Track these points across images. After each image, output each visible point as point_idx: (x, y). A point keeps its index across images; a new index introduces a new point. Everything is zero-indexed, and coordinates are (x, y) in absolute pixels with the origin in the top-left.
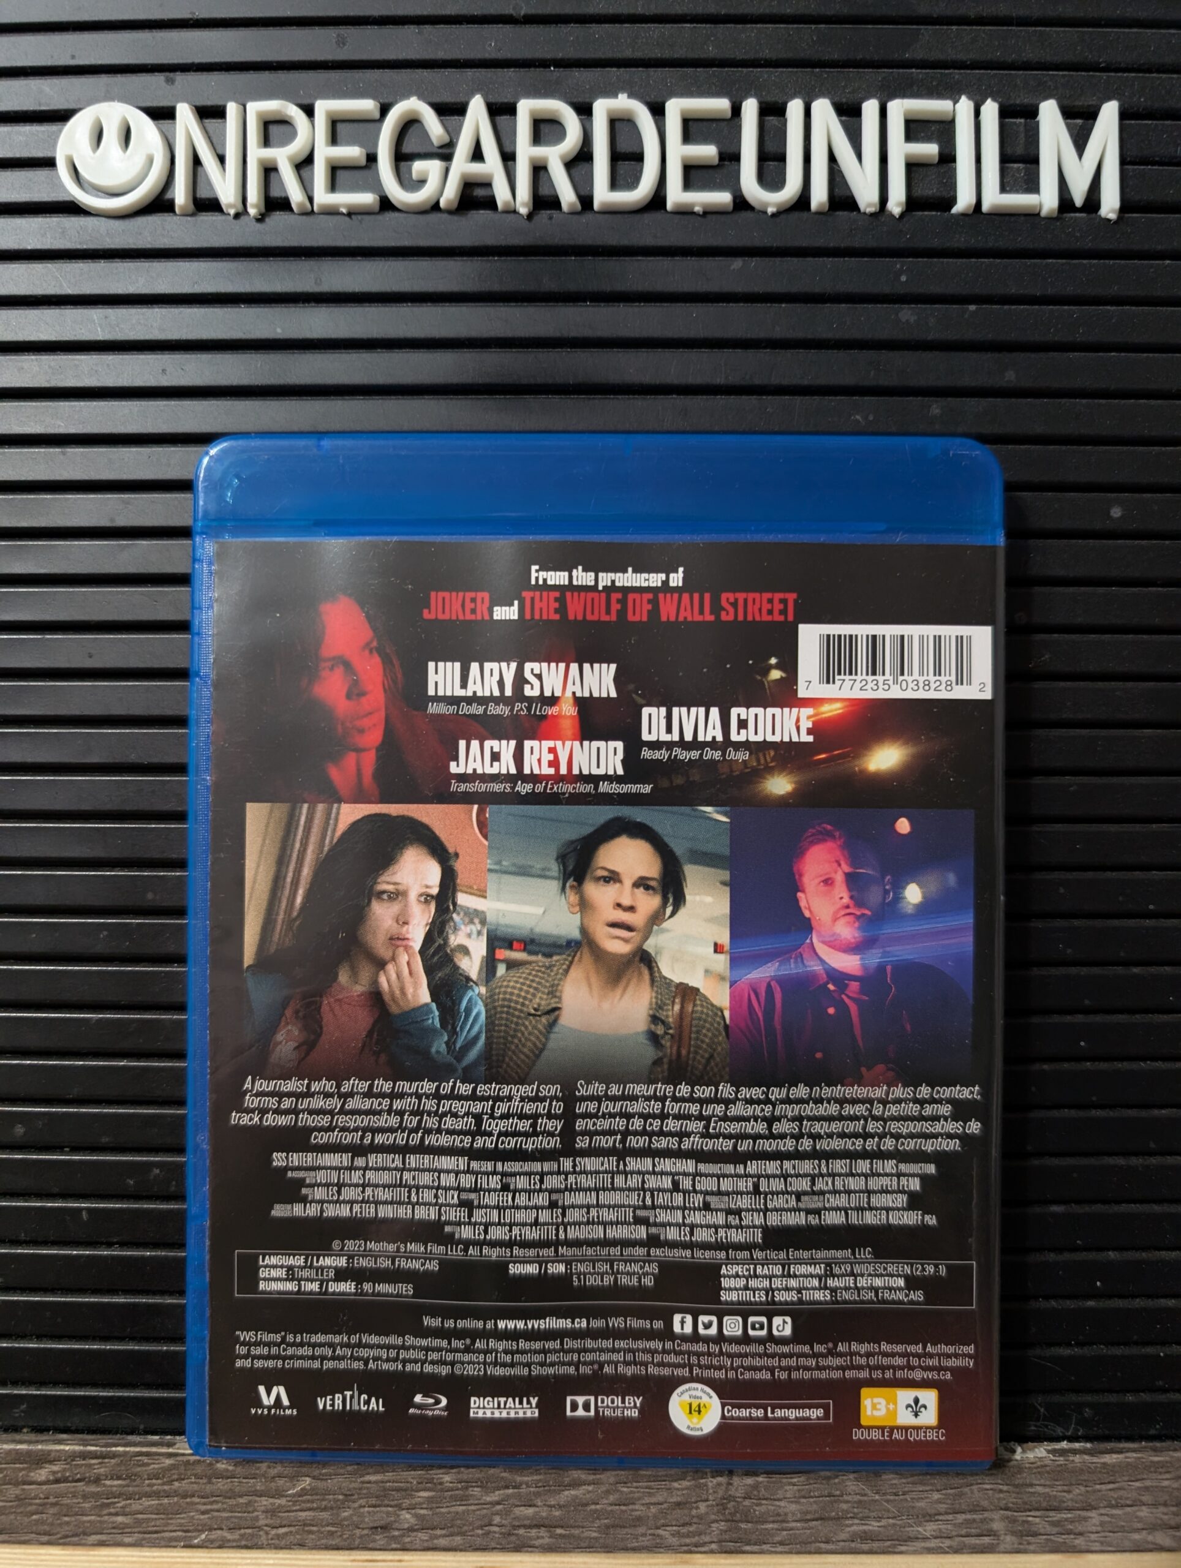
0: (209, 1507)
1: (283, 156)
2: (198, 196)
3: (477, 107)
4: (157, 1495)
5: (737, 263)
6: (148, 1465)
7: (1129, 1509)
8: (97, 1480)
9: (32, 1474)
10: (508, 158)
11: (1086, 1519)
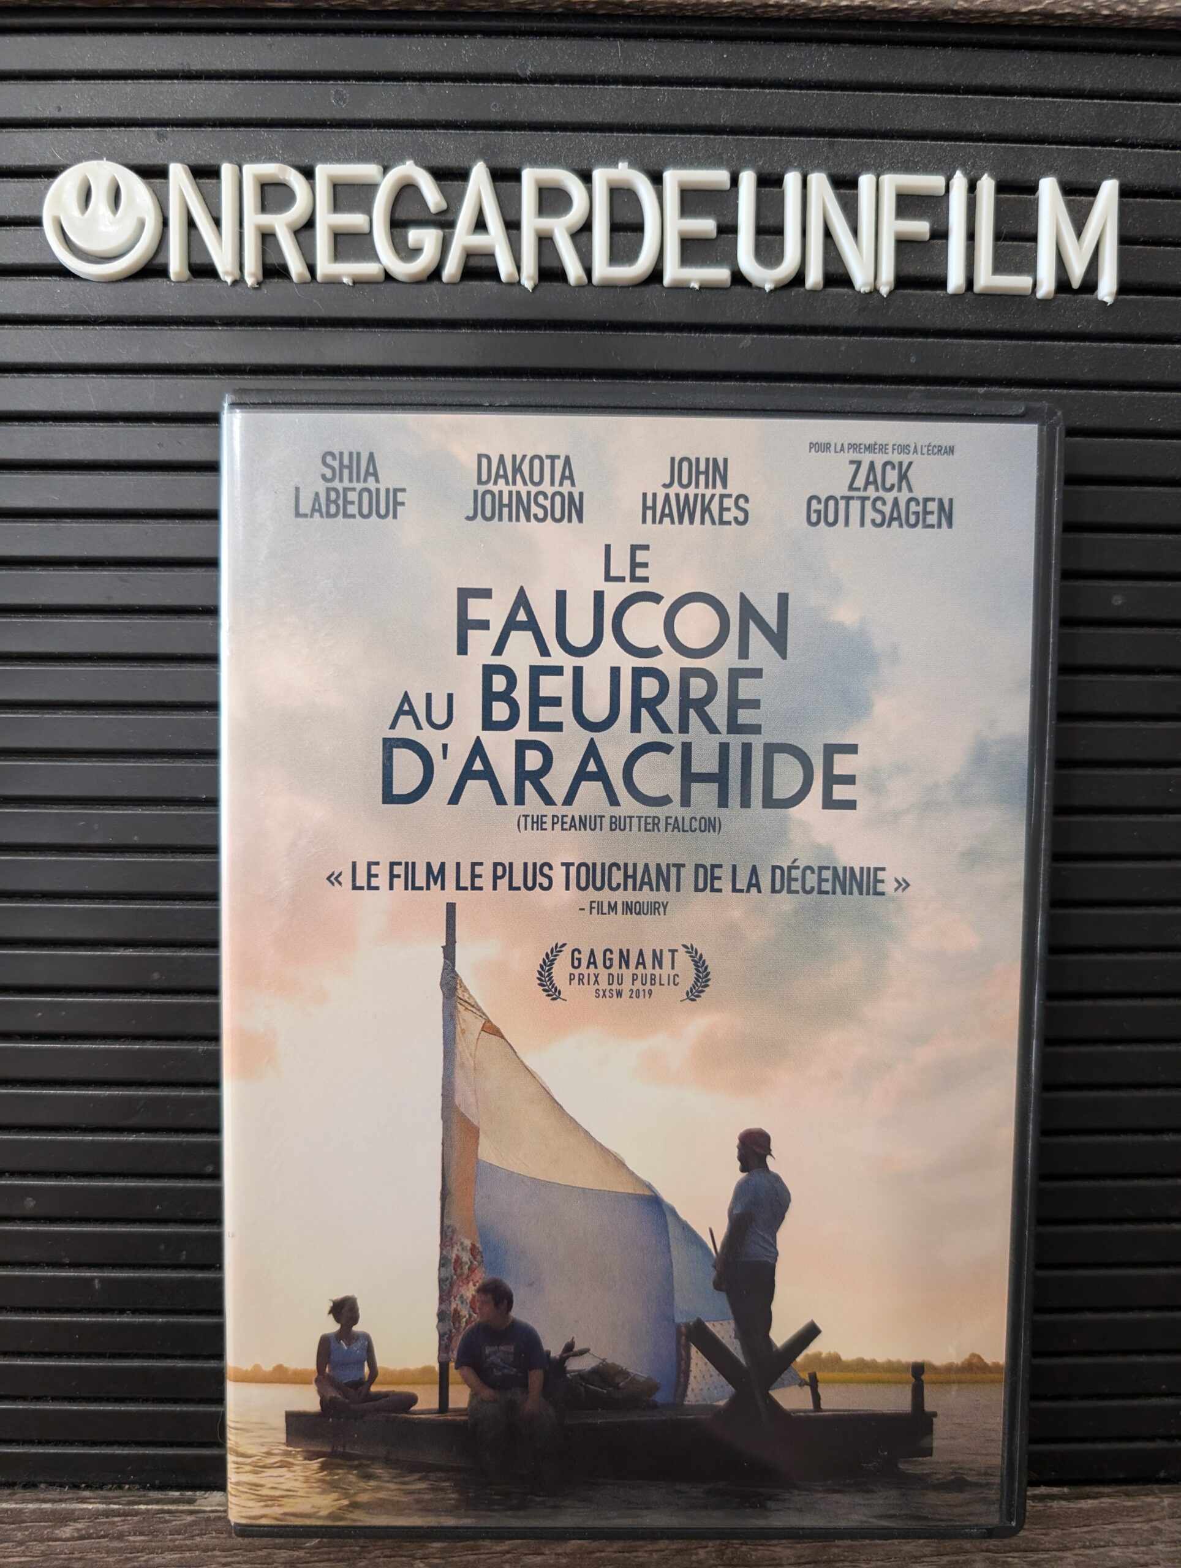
0: (229, 1559)
1: (281, 224)
2: (192, 261)
3: (479, 174)
4: (180, 1549)
5: (747, 340)
6: (170, 1521)
7: (1101, 1550)
8: (120, 1537)
9: (57, 1532)
10: (512, 226)
11: (1061, 1559)
